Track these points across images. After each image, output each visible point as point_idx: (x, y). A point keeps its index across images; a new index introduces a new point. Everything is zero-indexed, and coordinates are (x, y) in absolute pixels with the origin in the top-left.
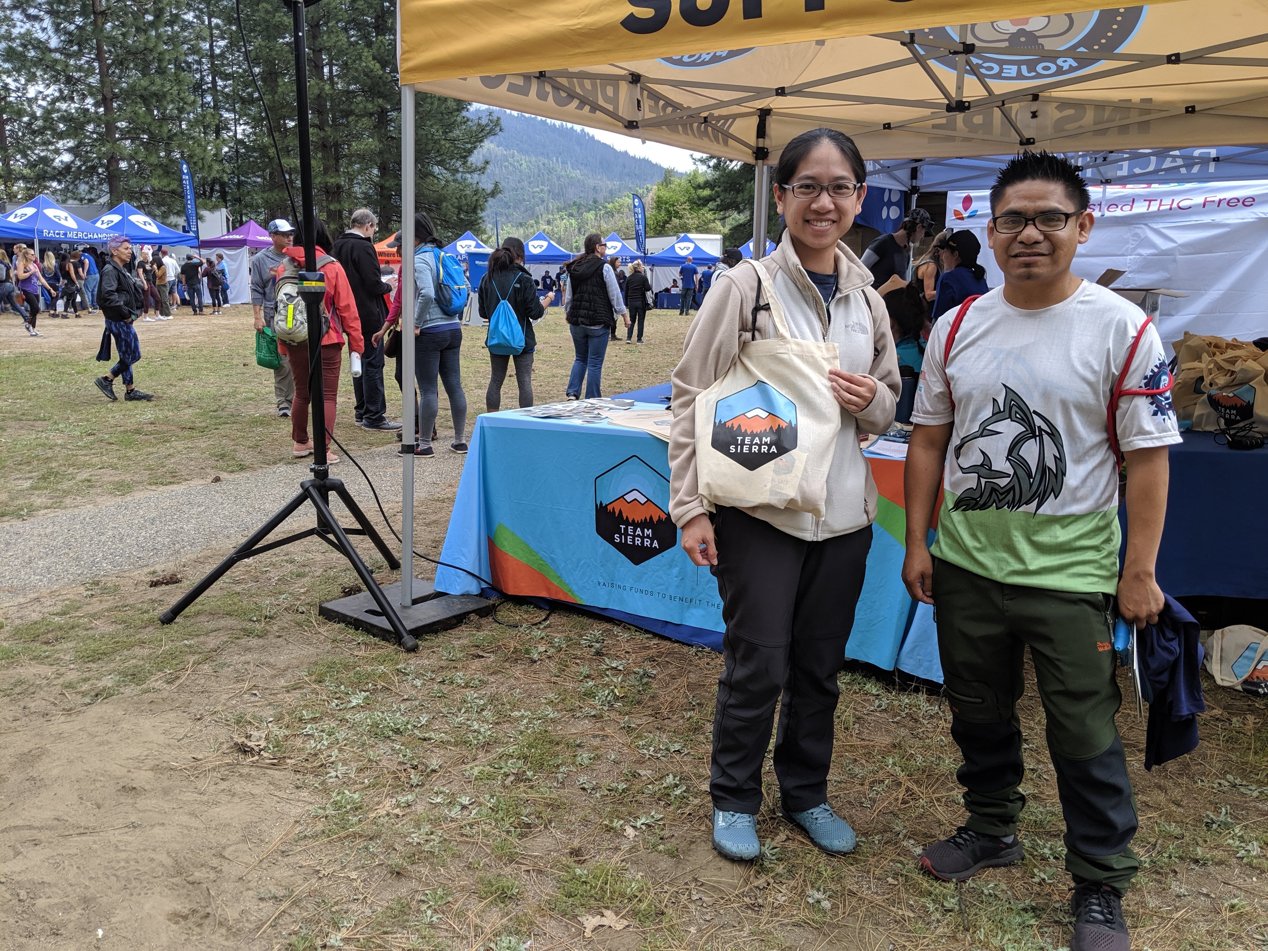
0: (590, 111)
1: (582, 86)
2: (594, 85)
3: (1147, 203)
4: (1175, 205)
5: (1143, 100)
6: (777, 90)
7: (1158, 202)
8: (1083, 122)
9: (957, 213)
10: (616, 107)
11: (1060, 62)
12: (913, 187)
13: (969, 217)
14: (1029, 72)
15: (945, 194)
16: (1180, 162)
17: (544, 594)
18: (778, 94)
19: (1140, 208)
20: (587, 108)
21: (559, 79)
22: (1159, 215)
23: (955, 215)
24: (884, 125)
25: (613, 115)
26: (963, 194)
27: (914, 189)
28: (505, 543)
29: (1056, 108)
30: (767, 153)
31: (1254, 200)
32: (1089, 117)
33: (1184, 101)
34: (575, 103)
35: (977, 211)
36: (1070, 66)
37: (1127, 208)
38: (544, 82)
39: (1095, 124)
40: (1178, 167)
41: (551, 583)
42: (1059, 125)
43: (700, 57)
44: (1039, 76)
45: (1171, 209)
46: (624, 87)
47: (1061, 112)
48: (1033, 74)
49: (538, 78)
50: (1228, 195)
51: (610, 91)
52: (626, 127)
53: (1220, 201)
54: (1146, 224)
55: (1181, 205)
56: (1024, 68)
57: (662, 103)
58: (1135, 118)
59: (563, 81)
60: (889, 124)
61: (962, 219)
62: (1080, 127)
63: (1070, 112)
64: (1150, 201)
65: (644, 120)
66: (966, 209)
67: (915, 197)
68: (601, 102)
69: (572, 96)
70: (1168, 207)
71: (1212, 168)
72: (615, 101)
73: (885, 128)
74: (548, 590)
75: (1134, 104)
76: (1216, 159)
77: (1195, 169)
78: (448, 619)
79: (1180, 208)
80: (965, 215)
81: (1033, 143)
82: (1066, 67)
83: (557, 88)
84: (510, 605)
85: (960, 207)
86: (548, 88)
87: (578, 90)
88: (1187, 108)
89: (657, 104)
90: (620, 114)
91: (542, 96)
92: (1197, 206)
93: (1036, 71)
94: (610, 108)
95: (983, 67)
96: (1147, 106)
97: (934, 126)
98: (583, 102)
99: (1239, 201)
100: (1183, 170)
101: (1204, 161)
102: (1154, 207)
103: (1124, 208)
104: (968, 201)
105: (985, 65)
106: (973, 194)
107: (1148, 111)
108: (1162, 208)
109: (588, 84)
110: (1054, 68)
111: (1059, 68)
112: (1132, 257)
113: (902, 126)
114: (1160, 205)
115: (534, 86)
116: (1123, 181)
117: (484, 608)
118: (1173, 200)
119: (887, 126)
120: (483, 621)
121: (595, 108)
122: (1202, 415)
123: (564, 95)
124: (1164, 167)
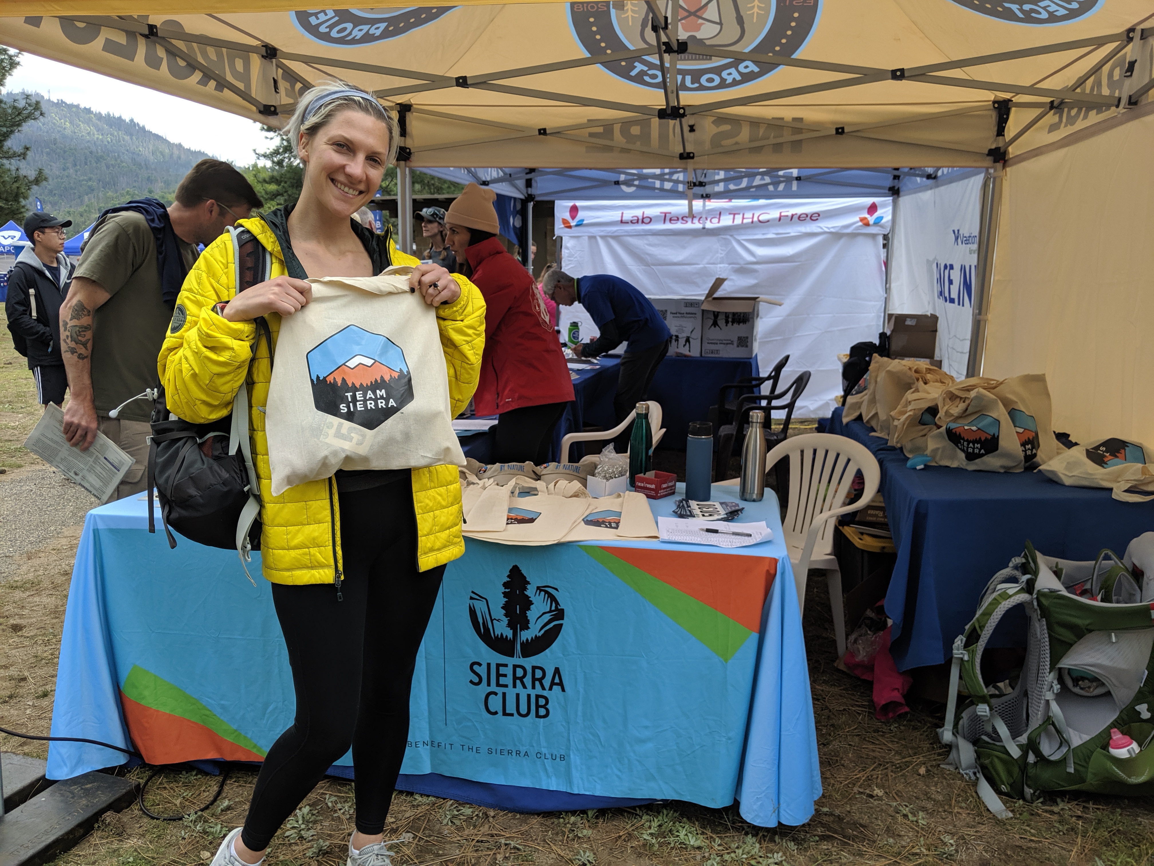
0: (216, 89)
1: (205, 55)
2: (220, 55)
3: (732, 216)
4: (755, 219)
5: (794, 119)
6: (457, 79)
7: (741, 216)
8: (739, 139)
9: (565, 221)
10: (248, 85)
11: (724, 74)
12: (528, 195)
13: (577, 226)
14: (692, 83)
15: (553, 203)
16: (767, 180)
17: (212, 755)
18: (458, 84)
19: (726, 221)
20: (212, 84)
21: (174, 41)
22: (743, 227)
23: (564, 223)
24: (540, 130)
25: (245, 96)
26: (570, 203)
27: (530, 198)
28: (146, 693)
29: (713, 122)
30: (410, 153)
31: (819, 215)
32: (745, 134)
33: (833, 123)
34: (197, 76)
35: (583, 220)
36: (734, 79)
37: (715, 220)
38: (155, 42)
39: (751, 141)
40: (767, 185)
41: (223, 740)
42: (716, 140)
43: (350, 34)
44: (702, 88)
45: (752, 222)
46: (256, 61)
47: (718, 127)
48: (696, 85)
49: (146, 36)
50: (799, 211)
51: (239, 65)
52: (260, 112)
53: (793, 216)
54: (731, 236)
55: (761, 218)
56: (688, 78)
57: (299, 85)
58: (788, 137)
59: (180, 44)
60: (545, 130)
61: (570, 227)
62: (737, 143)
63: (727, 127)
64: (734, 214)
65: (281, 105)
66: (573, 217)
67: (531, 205)
68: (229, 78)
69: (193, 66)
70: (750, 220)
71: (795, 185)
72: (246, 77)
73: (540, 133)
74: (218, 749)
75: (788, 122)
76: (798, 179)
77: (781, 187)
78: (71, 832)
79: (760, 221)
80: (573, 223)
81: (693, 158)
82: (729, 80)
83: (173, 53)
84: (161, 779)
85: (567, 216)
86: (161, 53)
87: (200, 59)
88: (837, 129)
89: (293, 86)
90: (253, 95)
91: (153, 62)
92: (774, 220)
93: (699, 82)
94: (241, 86)
95: (648, 75)
96: (798, 125)
97: (591, 135)
98: (207, 76)
99: (807, 216)
100: (771, 188)
101: (789, 180)
102: (738, 220)
103: (713, 220)
104: (574, 210)
105: (650, 72)
106: (579, 203)
107: (799, 131)
108: (745, 221)
109: (211, 51)
110: (717, 80)
111: (723, 80)
112: (722, 265)
113: (558, 133)
114: (743, 218)
115: (142, 48)
116: (719, 196)
117: (124, 795)
118: (753, 214)
119: (543, 132)
120: (125, 816)
121: (222, 84)
122: (937, 449)
123: (182, 63)
124: (755, 184)
